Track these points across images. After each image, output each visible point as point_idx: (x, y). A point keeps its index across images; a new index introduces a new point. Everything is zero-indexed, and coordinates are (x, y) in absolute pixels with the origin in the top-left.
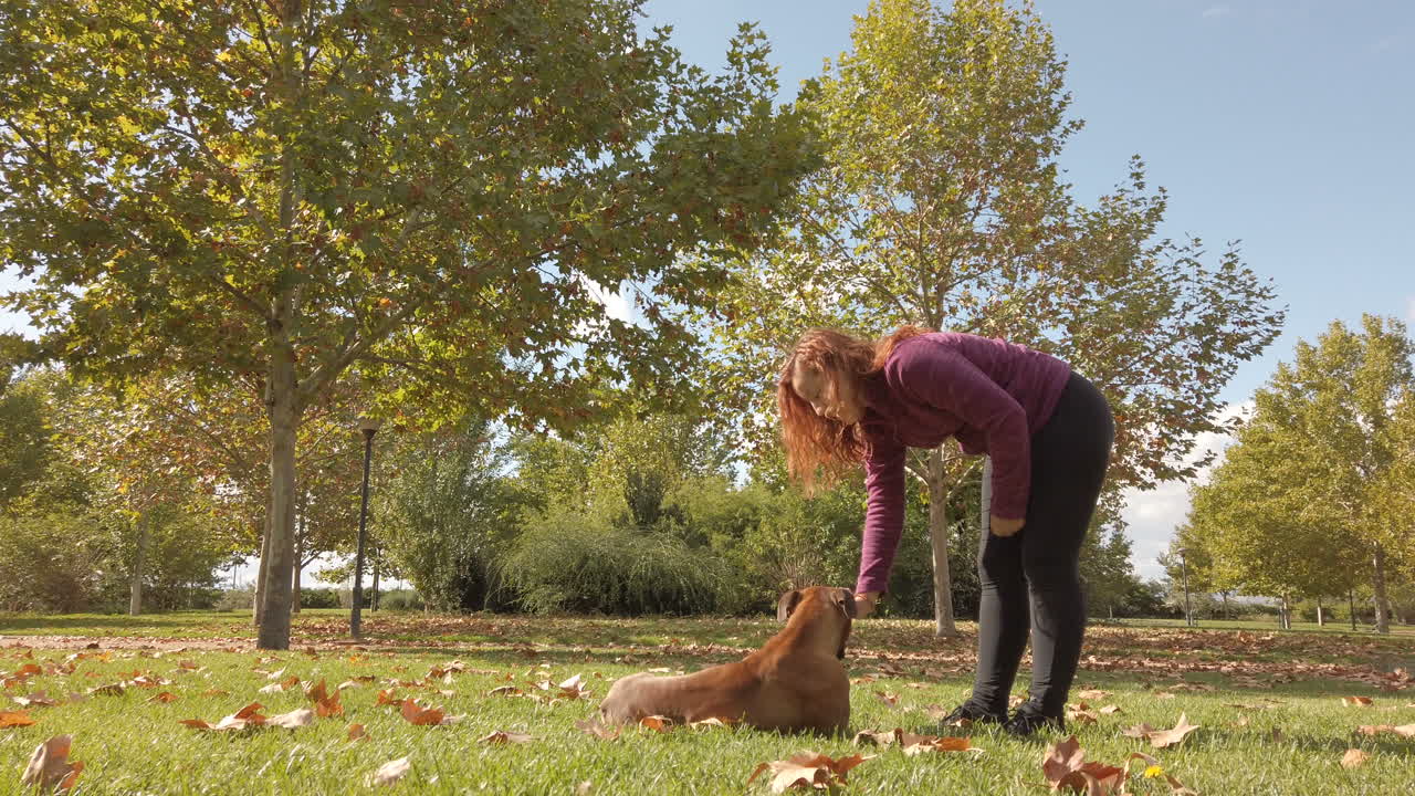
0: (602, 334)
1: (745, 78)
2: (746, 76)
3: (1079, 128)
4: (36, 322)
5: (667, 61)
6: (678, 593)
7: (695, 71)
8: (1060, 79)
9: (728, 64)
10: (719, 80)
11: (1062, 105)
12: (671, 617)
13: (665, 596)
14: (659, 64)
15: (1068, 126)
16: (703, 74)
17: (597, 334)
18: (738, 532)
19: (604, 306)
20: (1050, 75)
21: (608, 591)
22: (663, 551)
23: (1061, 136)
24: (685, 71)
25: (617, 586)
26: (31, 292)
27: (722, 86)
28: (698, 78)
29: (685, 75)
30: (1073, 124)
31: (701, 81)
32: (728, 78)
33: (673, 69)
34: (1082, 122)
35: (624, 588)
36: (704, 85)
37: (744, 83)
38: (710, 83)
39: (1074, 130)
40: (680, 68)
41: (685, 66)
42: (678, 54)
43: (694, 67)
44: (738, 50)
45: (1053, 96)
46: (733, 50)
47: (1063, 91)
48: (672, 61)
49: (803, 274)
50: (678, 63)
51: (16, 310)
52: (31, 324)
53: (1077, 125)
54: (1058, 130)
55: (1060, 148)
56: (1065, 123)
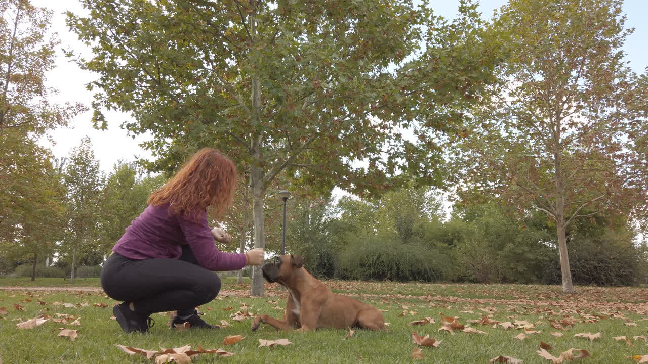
0: (396, 148)
1: (466, 19)
2: (467, 18)
3: (632, 32)
4: (154, 154)
5: (427, 15)
6: (425, 271)
7: (441, 18)
8: (620, 8)
9: (459, 13)
10: (455, 21)
11: (622, 21)
12: (422, 282)
13: (419, 273)
14: (424, 16)
15: (626, 32)
16: (445, 20)
17: (394, 149)
18: (450, 242)
19: (401, 134)
20: (614, 6)
21: (391, 270)
22: (416, 251)
23: (622, 37)
24: (436, 19)
25: (395, 268)
26: (152, 141)
27: (456, 23)
28: (442, 22)
29: (435, 21)
30: (628, 30)
31: (444, 23)
32: (459, 19)
33: (430, 18)
34: (634, 29)
35: (398, 269)
36: (445, 25)
37: (467, 21)
38: (450, 23)
39: (629, 33)
40: (433, 18)
41: (435, 17)
42: (432, 11)
43: (440, 16)
44: (464, 5)
45: (616, 18)
46: (462, 5)
47: (622, 14)
48: (429, 14)
49: (486, 115)
50: (432, 16)
51: (147, 149)
52: (152, 155)
53: (631, 31)
54: (621, 34)
55: (622, 43)
56: (624, 30)
